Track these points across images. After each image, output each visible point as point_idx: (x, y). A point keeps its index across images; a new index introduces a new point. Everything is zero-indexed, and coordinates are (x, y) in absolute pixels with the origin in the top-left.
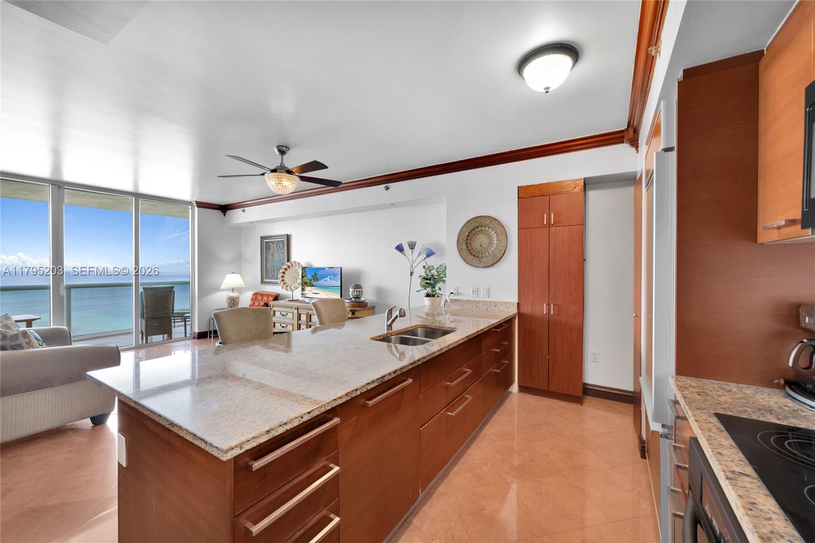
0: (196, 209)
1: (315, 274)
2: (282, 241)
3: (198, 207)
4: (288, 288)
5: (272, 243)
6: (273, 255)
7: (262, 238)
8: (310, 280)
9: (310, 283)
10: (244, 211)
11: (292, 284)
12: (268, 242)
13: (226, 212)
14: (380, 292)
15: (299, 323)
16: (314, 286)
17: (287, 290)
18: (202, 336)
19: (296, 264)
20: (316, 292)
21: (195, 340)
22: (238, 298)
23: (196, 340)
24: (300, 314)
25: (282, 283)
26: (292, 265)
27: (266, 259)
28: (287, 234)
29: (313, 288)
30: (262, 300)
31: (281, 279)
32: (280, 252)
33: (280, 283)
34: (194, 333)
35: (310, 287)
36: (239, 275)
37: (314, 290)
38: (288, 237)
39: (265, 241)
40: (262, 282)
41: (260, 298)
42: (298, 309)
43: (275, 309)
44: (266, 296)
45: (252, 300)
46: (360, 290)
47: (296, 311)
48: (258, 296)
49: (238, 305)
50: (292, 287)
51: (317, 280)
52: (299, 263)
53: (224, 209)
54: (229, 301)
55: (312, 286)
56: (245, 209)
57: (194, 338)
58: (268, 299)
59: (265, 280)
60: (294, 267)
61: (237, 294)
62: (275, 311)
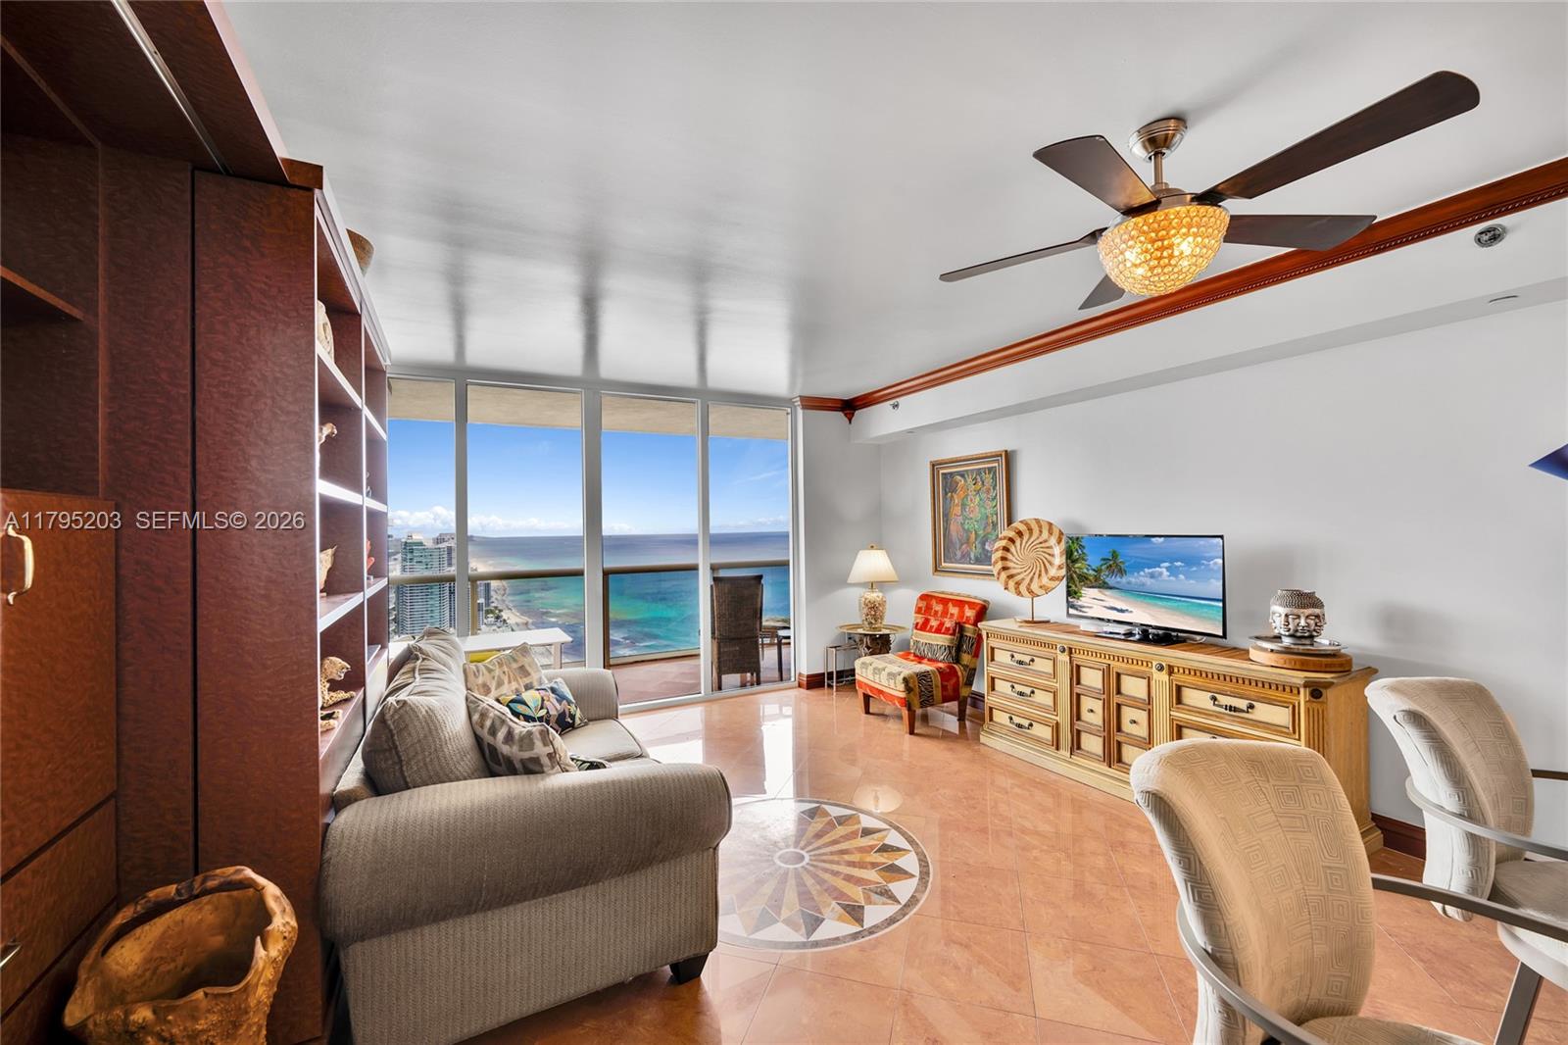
0: (800, 412)
1: (1115, 555)
2: (990, 469)
3: (804, 407)
4: (1023, 588)
5: (963, 476)
6: (964, 506)
7: (933, 465)
8: (1098, 571)
9: (1097, 579)
10: (896, 406)
11: (1032, 580)
12: (951, 474)
13: (853, 414)
14: (1395, 620)
15: (1077, 690)
16: (1111, 588)
17: (1019, 593)
18: (815, 682)
19: (1040, 527)
20: (1119, 607)
21: (801, 690)
22: (883, 603)
23: (804, 691)
24: (1078, 667)
25: (1004, 575)
26: (1030, 530)
27: (946, 515)
28: (1006, 451)
29: (1108, 592)
30: (945, 613)
31: (1000, 565)
32: (984, 496)
33: (999, 574)
34: (800, 674)
35: (1096, 590)
36: (884, 552)
37: (1111, 599)
38: (1009, 458)
39: (941, 471)
40: (937, 569)
41: (939, 608)
42: (1071, 653)
43: (993, 642)
44: (954, 606)
45: (919, 611)
46: (1317, 611)
47: (1064, 658)
48: (934, 602)
49: (882, 619)
50: (1035, 587)
51: (1122, 572)
52: (1050, 524)
53: (849, 407)
54: (865, 611)
55: (1104, 586)
56: (901, 400)
57: (800, 686)
58: (962, 612)
59: (943, 564)
60: (1036, 532)
61: (880, 595)
62: (993, 649)
